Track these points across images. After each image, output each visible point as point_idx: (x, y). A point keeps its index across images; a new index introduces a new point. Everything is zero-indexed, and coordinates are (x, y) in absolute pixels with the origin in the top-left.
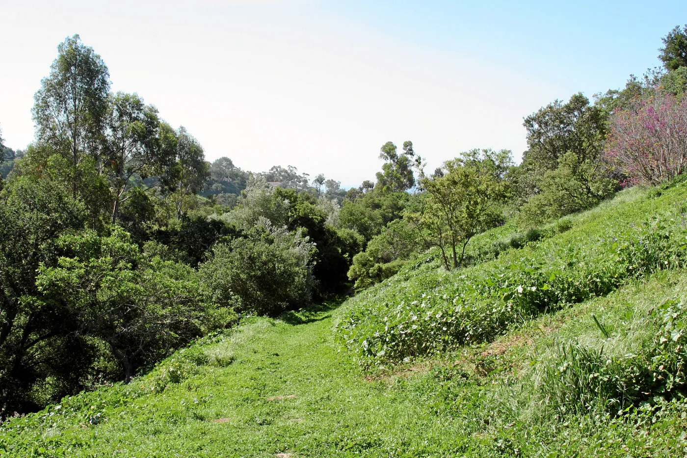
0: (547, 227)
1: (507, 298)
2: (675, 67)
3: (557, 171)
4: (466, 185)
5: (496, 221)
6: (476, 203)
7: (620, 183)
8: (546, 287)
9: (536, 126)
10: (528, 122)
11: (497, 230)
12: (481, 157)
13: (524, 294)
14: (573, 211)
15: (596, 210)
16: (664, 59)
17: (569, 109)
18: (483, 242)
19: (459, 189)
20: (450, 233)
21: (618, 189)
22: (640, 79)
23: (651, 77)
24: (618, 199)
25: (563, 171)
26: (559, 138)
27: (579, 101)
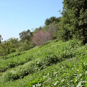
0: (22, 53)
1: (7, 65)
2: (47, 25)
3: (24, 43)
4: (8, 45)
5: (14, 51)
6: (9, 48)
7: (35, 45)
8: (14, 64)
9: (21, 35)
10: (20, 34)
11: (14, 53)
12: (13, 39)
13: (10, 64)
14: (26, 50)
15: (30, 50)
16: (45, 24)
17: (27, 32)
18: (11, 55)
19: (6, 46)
20: (4, 53)
21: (35, 46)
22: (42, 26)
23: (44, 26)
24: (34, 48)
25: (25, 43)
26: (25, 37)
27: (29, 31)
